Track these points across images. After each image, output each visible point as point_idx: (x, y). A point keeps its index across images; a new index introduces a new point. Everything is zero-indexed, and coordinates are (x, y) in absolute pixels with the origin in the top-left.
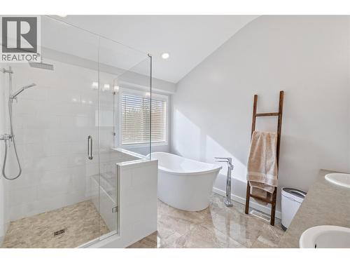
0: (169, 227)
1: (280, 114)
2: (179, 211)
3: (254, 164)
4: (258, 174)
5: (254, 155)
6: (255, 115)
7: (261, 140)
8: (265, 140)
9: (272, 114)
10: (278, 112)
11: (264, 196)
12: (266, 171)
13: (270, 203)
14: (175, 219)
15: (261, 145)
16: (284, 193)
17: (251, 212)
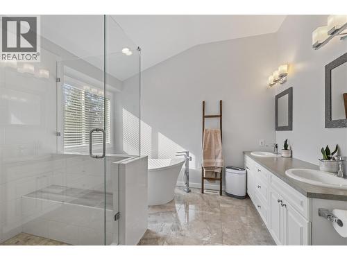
0: (156, 222)
1: (221, 116)
2: (154, 207)
3: (207, 154)
4: (210, 161)
5: (207, 147)
6: (204, 117)
7: (211, 135)
8: (213, 135)
9: (216, 116)
10: (219, 114)
11: (213, 177)
12: (216, 157)
13: (218, 179)
14: (155, 214)
15: (211, 139)
16: (227, 170)
17: (205, 191)
